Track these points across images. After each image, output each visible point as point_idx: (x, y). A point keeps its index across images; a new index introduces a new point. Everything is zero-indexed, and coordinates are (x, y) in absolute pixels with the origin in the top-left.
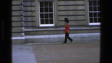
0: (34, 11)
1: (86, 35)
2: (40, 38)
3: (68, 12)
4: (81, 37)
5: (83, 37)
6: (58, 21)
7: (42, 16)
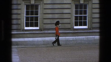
0: (20, 14)
1: (71, 38)
2: (24, 40)
3: (54, 15)
4: (65, 40)
5: (67, 40)
6: (43, 24)
7: (27, 19)
